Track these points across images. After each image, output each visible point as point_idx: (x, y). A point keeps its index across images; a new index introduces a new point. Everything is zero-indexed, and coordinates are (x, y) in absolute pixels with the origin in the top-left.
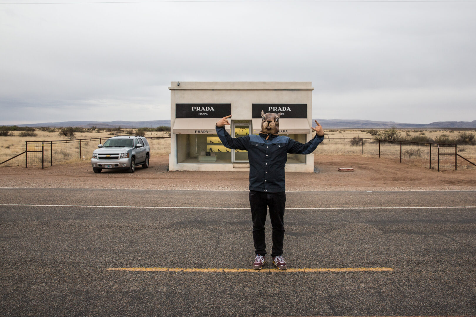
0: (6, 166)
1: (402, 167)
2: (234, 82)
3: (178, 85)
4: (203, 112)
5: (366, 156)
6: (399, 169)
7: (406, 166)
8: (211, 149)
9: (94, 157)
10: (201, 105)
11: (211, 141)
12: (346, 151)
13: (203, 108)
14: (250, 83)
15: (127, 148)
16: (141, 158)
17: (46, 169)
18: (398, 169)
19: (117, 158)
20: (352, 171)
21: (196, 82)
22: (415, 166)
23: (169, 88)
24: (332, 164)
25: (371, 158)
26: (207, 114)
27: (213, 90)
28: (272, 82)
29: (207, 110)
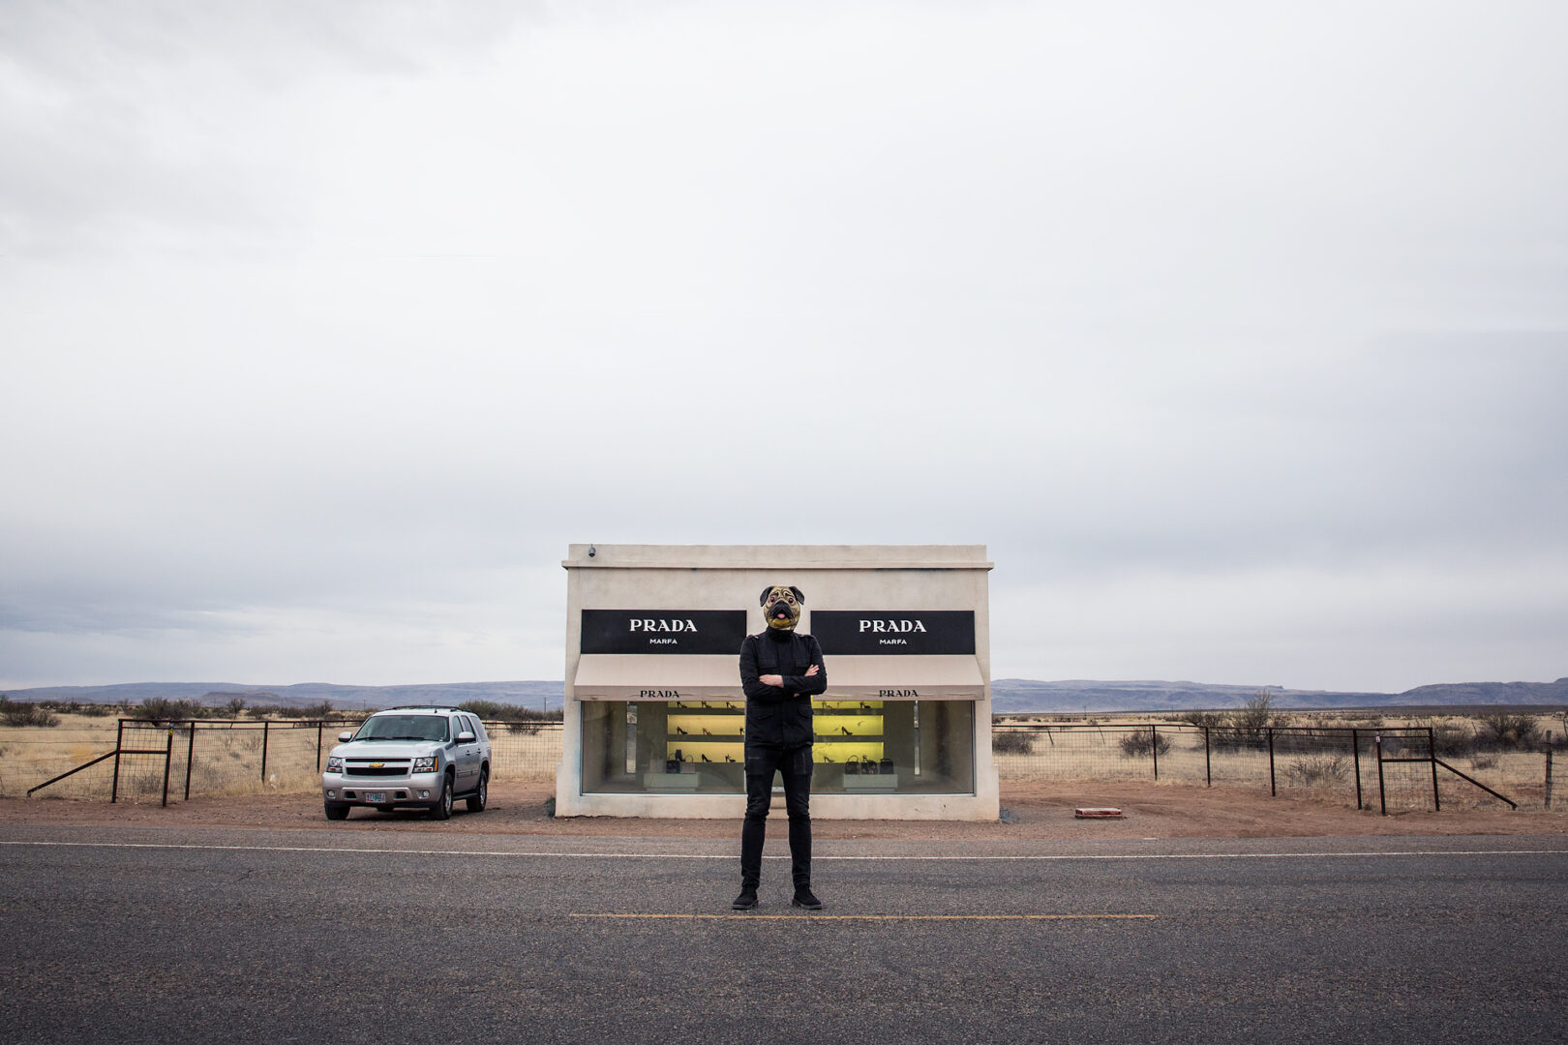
0: (51, 798)
1: (1274, 808)
2: (755, 547)
3: (592, 555)
4: (663, 634)
5: (1169, 782)
6: (1267, 813)
7: (1290, 803)
8: (679, 753)
9: (332, 769)
10: (656, 615)
11: (679, 729)
12: (1105, 769)
13: (663, 622)
14: (805, 548)
15: (432, 743)
16: (468, 776)
17: (174, 809)
18: (1264, 814)
19: (403, 771)
20: (1117, 816)
21: (643, 546)
22: (1317, 802)
23: (563, 562)
24: (1057, 802)
25: (1183, 786)
26: (675, 642)
27: (694, 569)
28: (870, 547)
29: (674, 629)
